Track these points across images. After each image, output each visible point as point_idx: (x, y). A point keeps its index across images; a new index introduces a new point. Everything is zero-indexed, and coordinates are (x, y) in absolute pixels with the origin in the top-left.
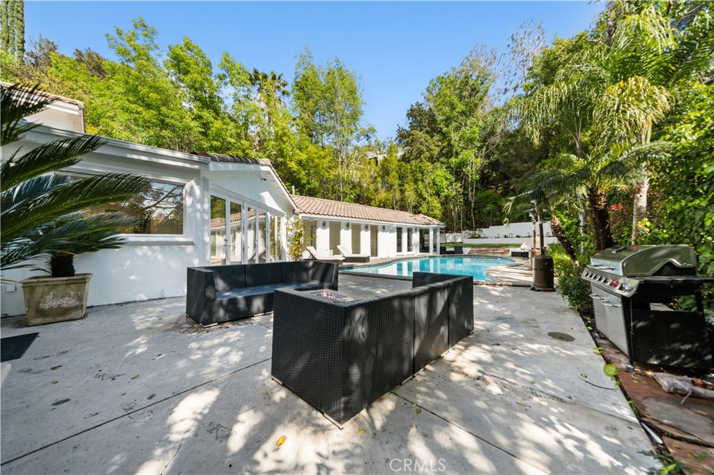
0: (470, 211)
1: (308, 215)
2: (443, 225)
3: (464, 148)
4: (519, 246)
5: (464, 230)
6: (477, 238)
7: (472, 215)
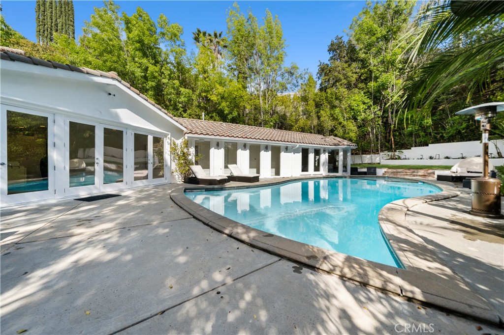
0: (390, 133)
1: (202, 136)
2: (354, 146)
3: (384, 71)
4: (449, 168)
5: (382, 151)
6: (396, 159)
7: (392, 137)
